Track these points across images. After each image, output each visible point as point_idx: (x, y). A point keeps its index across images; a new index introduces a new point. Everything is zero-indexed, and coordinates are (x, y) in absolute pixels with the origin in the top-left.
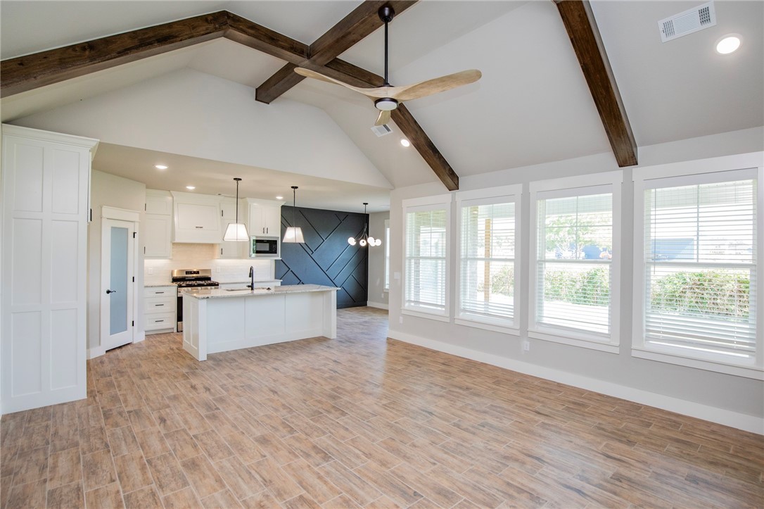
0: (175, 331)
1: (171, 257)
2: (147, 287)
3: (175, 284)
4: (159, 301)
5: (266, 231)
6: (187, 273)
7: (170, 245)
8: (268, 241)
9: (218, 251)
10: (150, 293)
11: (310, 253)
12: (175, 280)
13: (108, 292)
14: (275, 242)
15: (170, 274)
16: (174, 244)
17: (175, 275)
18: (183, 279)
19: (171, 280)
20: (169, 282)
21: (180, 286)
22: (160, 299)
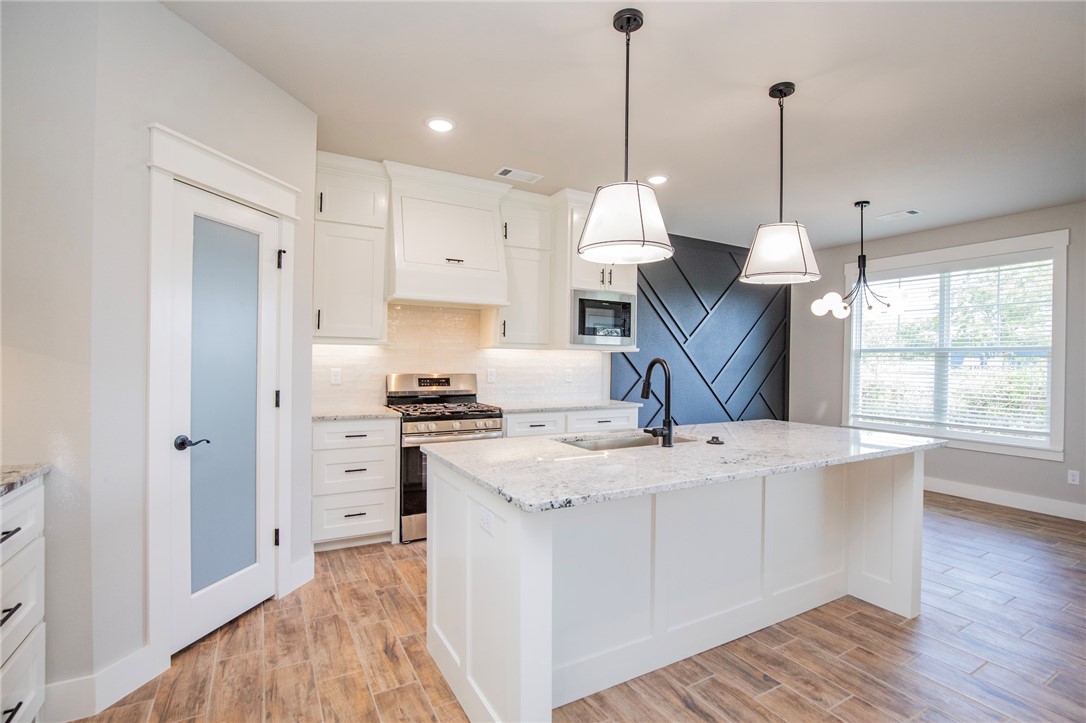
0: (395, 539)
1: (385, 341)
2: (322, 419)
3: (395, 413)
4: (354, 458)
5: (607, 279)
6: (422, 382)
7: (382, 310)
8: (612, 305)
9: (493, 327)
10: (331, 436)
11: (681, 340)
12: (393, 400)
13: (182, 444)
14: (626, 307)
15: (380, 385)
16: (391, 306)
17: (393, 388)
18: (412, 399)
19: (384, 400)
20: (378, 407)
21: (407, 418)
22: (356, 454)
